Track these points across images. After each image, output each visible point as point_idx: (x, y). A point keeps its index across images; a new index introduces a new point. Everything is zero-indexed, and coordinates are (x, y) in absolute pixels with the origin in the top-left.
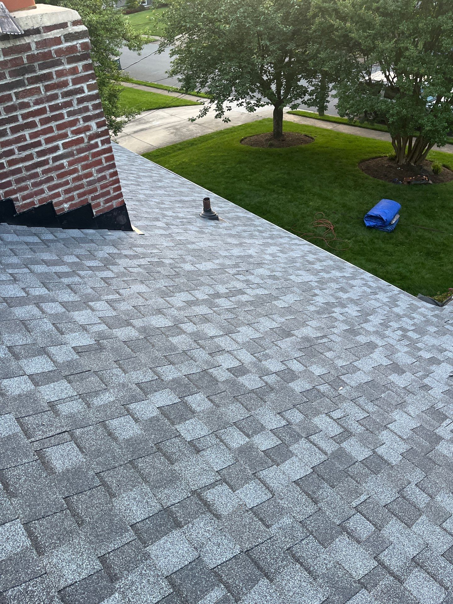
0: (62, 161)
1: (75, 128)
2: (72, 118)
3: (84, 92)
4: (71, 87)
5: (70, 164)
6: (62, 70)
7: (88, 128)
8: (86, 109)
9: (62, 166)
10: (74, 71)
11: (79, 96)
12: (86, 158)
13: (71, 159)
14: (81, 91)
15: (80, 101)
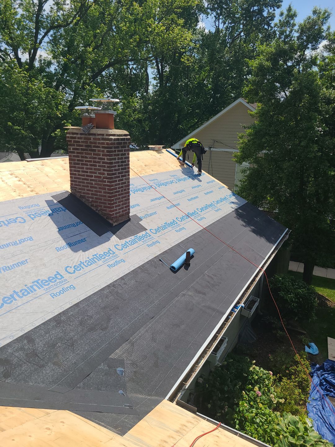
0: (93, 182)
1: (99, 172)
2: (99, 168)
3: (105, 160)
4: (101, 157)
5: (95, 184)
6: (99, 150)
7: (104, 174)
8: (104, 166)
9: (92, 184)
10: (103, 151)
11: (103, 161)
12: (100, 185)
13: (96, 182)
14: (104, 159)
15: (103, 163)
